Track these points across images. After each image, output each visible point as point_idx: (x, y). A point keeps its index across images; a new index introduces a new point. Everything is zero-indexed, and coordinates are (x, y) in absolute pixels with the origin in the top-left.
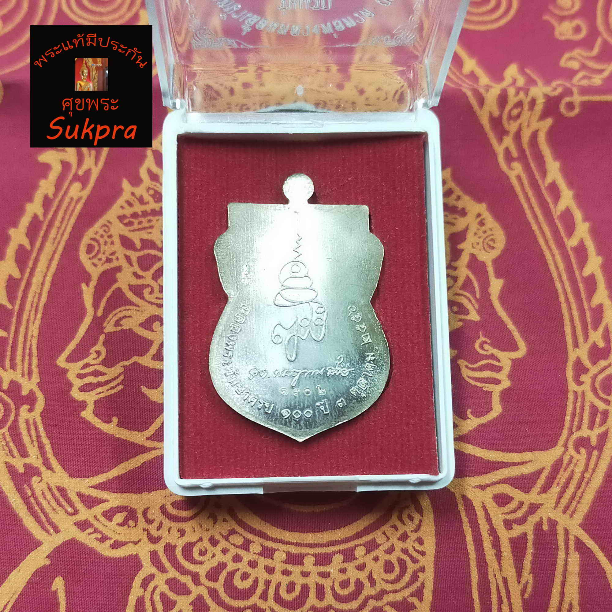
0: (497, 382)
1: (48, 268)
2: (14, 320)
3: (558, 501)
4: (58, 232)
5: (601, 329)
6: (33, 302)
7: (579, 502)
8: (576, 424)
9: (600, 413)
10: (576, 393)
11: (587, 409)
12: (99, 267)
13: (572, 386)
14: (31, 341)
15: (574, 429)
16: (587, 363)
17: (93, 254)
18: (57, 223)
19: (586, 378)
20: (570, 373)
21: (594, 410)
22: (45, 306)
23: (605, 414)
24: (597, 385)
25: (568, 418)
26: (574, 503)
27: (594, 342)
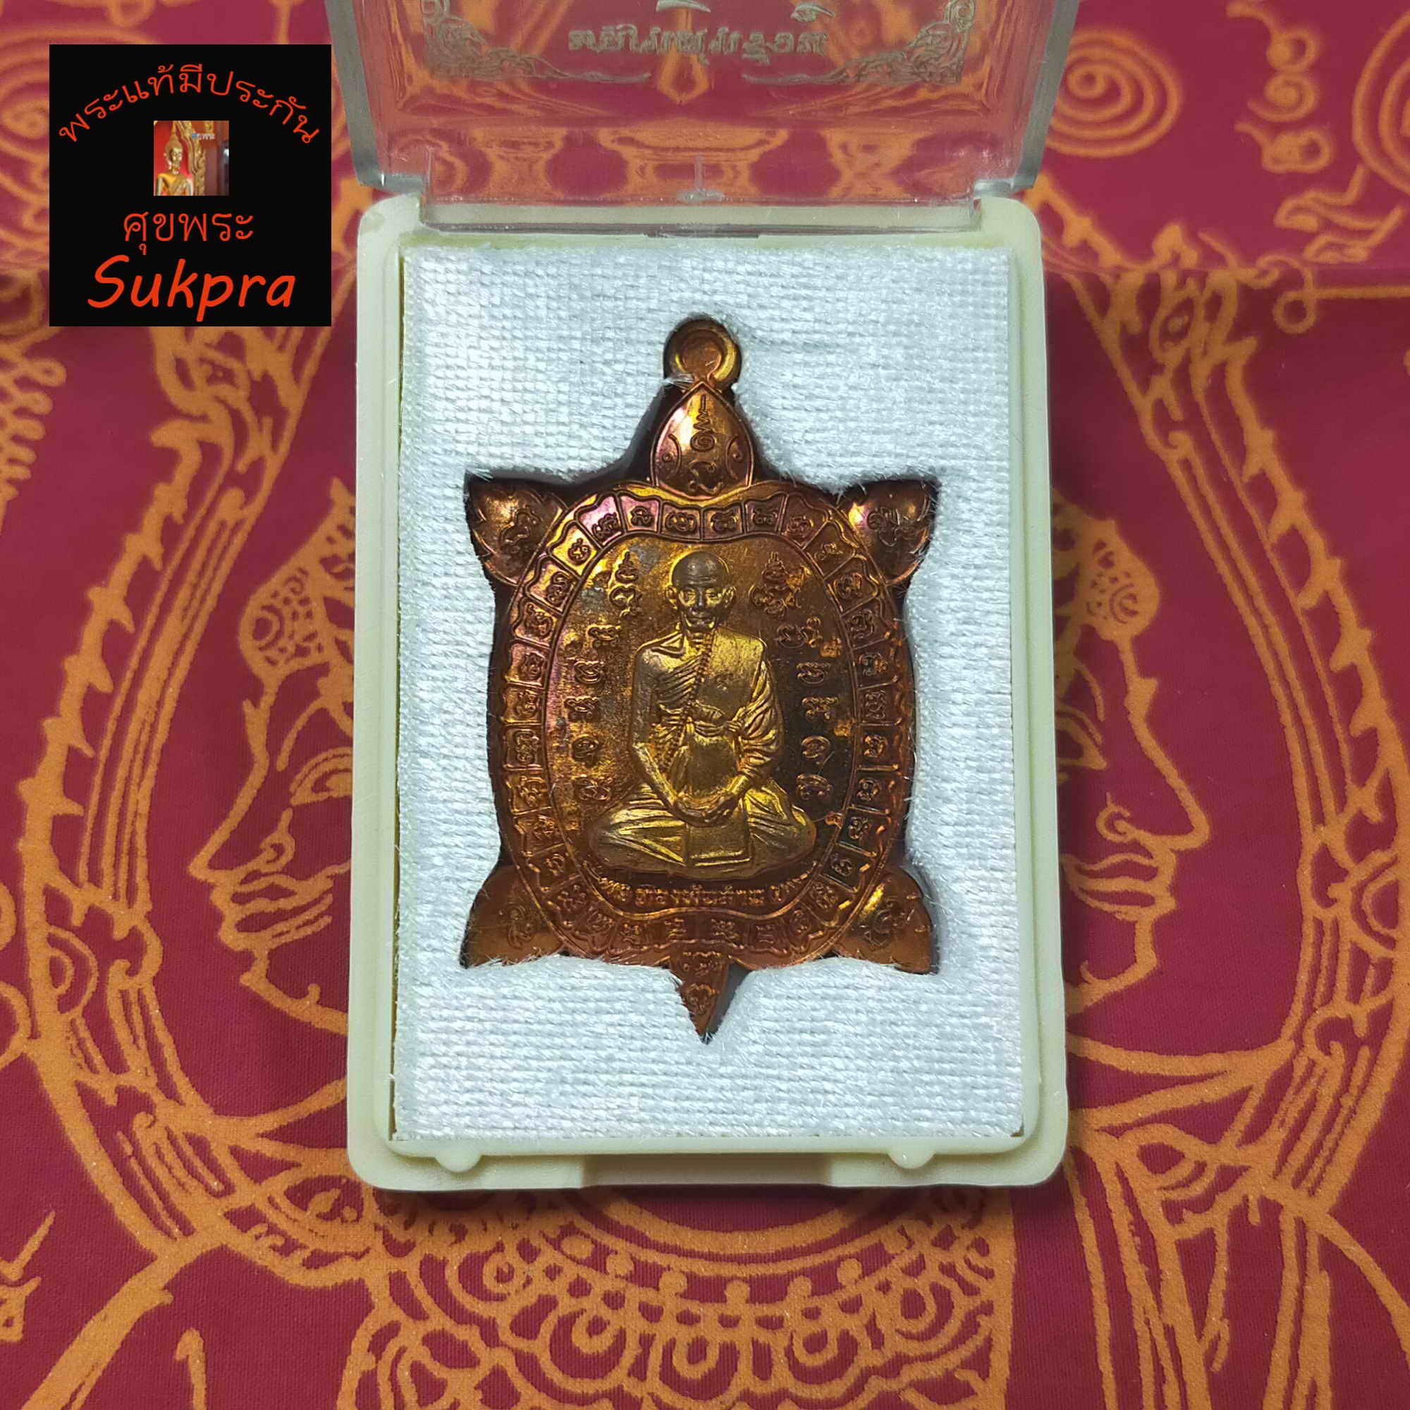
0: (1147, 901)
1: (171, 669)
2: (97, 779)
3: (1283, 1160)
4: (193, 595)
5: (1374, 783)
6: (138, 741)
7: (1329, 1161)
8: (1321, 988)
9: (1376, 966)
10: (1319, 924)
11: (1345, 957)
12: (280, 666)
13: (1311, 907)
14: (133, 824)
15: (1318, 999)
16: (1343, 857)
17: (269, 638)
18: (191, 576)
19: (1342, 892)
20: (1305, 878)
21: (1361, 958)
22: (165, 748)
23: (1386, 970)
24: (1367, 905)
25: (1303, 977)
26: (1319, 1163)
27: (1360, 812)
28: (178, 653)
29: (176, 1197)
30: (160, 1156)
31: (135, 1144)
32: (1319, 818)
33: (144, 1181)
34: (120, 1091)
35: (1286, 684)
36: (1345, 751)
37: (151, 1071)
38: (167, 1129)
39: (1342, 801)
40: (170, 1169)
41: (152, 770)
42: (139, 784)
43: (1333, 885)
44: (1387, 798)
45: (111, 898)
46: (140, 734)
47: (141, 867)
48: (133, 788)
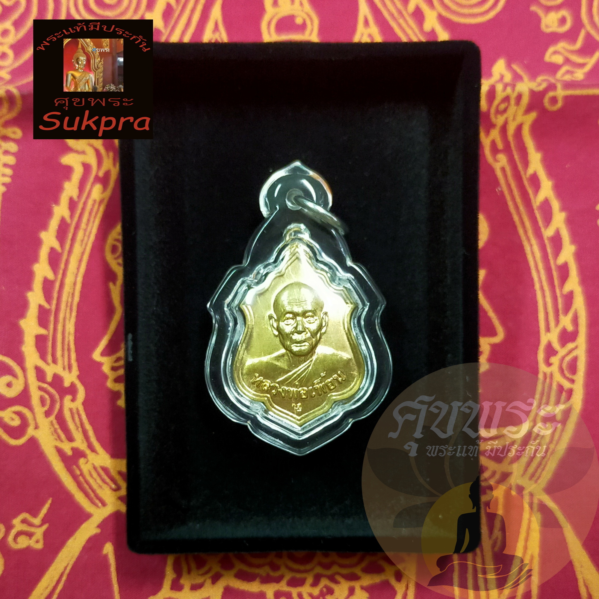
28: (80, 261)
29: (99, 491)
30: (91, 475)
31: (80, 470)
32: (548, 329)
33: (85, 485)
34: (73, 449)
35: (538, 271)
36: (560, 300)
37: (85, 442)
38: (93, 464)
39: (557, 321)
40: (95, 480)
41: (74, 314)
42: (70, 320)
43: (551, 357)
44: (575, 321)
45: (62, 369)
46: (68, 298)
47: (73, 356)
48: (67, 322)
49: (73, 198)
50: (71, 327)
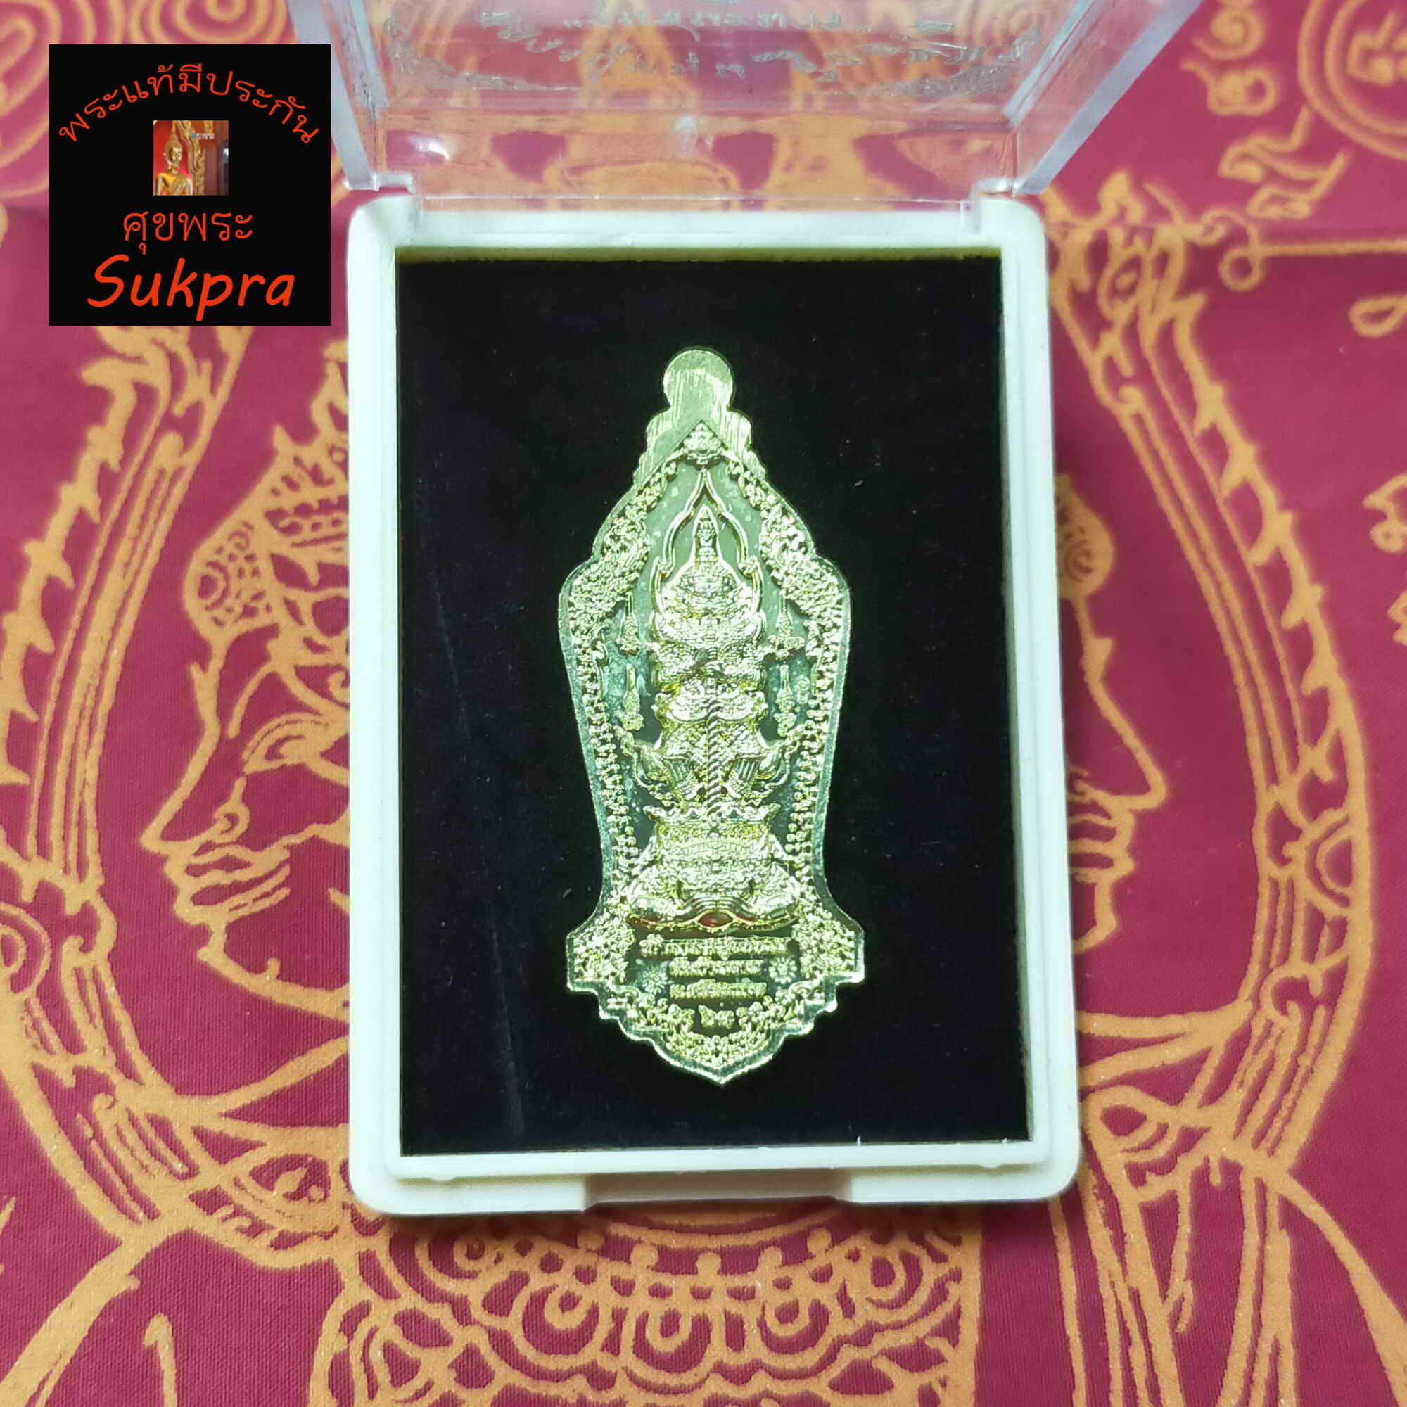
0: (1106, 863)
1: (115, 629)
2: (42, 746)
4: (134, 549)
5: (1325, 743)
6: (83, 707)
9: (1330, 925)
11: (1300, 916)
12: (227, 627)
13: (1267, 867)
14: (81, 794)
16: (1297, 816)
17: (215, 597)
18: (131, 529)
19: (1297, 850)
20: (1261, 837)
21: (1316, 918)
22: (111, 714)
23: (1341, 929)
25: (1260, 937)
27: (1312, 771)
28: (121, 612)
32: (1273, 778)
35: (1239, 643)
36: (1297, 710)
39: (1294, 761)
41: (99, 737)
42: (86, 752)
43: (1288, 844)
44: (1338, 757)
45: (61, 871)
46: (85, 699)
47: (92, 839)
48: (80, 756)
49: (108, 465)
50: (89, 769)
